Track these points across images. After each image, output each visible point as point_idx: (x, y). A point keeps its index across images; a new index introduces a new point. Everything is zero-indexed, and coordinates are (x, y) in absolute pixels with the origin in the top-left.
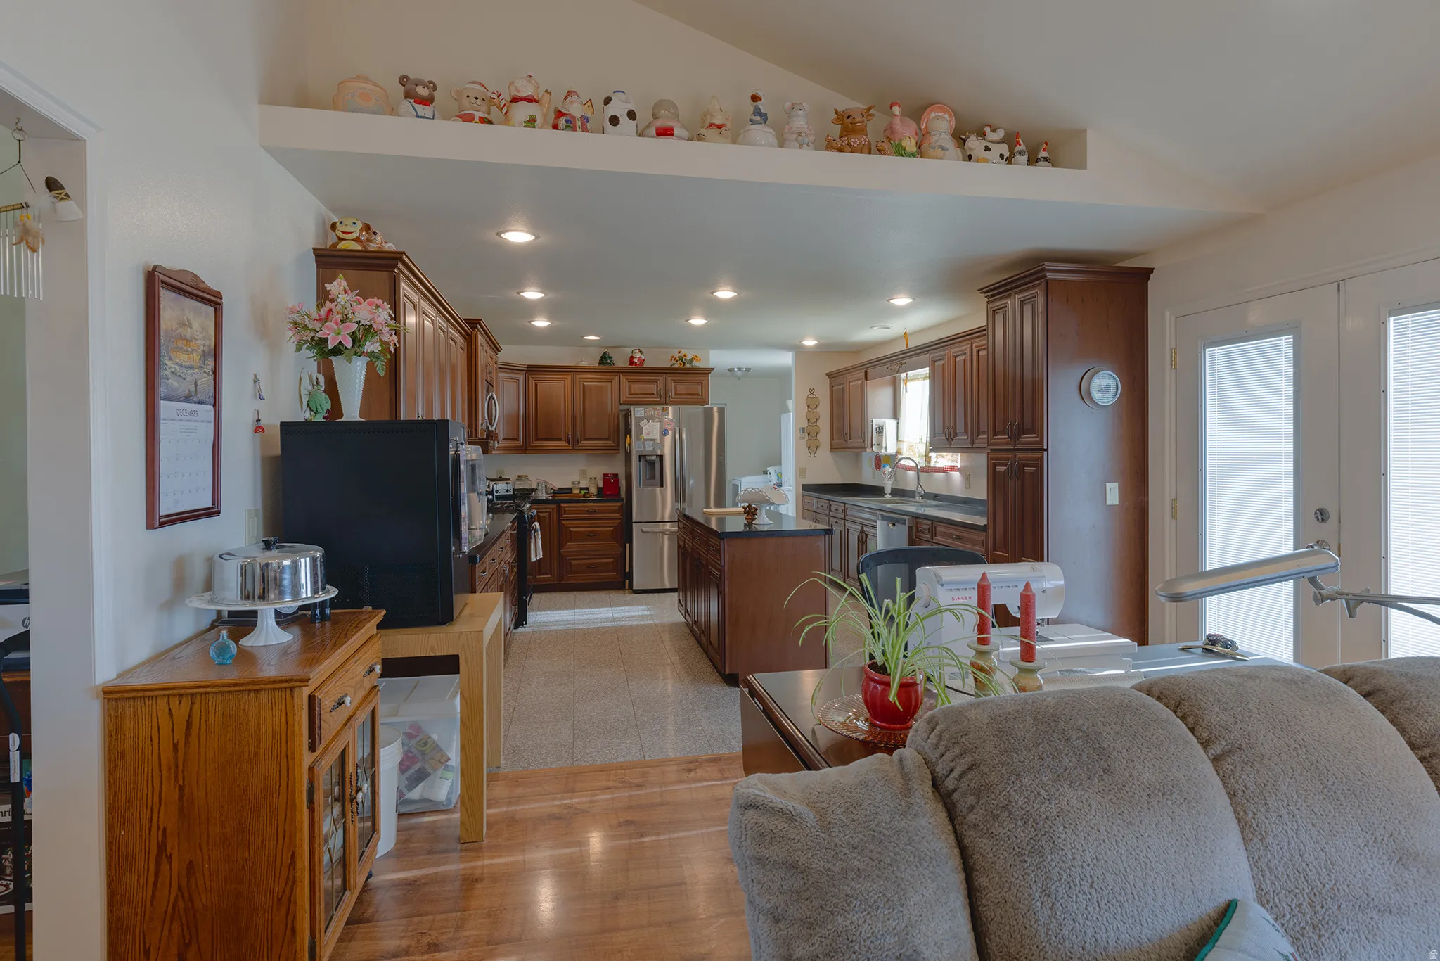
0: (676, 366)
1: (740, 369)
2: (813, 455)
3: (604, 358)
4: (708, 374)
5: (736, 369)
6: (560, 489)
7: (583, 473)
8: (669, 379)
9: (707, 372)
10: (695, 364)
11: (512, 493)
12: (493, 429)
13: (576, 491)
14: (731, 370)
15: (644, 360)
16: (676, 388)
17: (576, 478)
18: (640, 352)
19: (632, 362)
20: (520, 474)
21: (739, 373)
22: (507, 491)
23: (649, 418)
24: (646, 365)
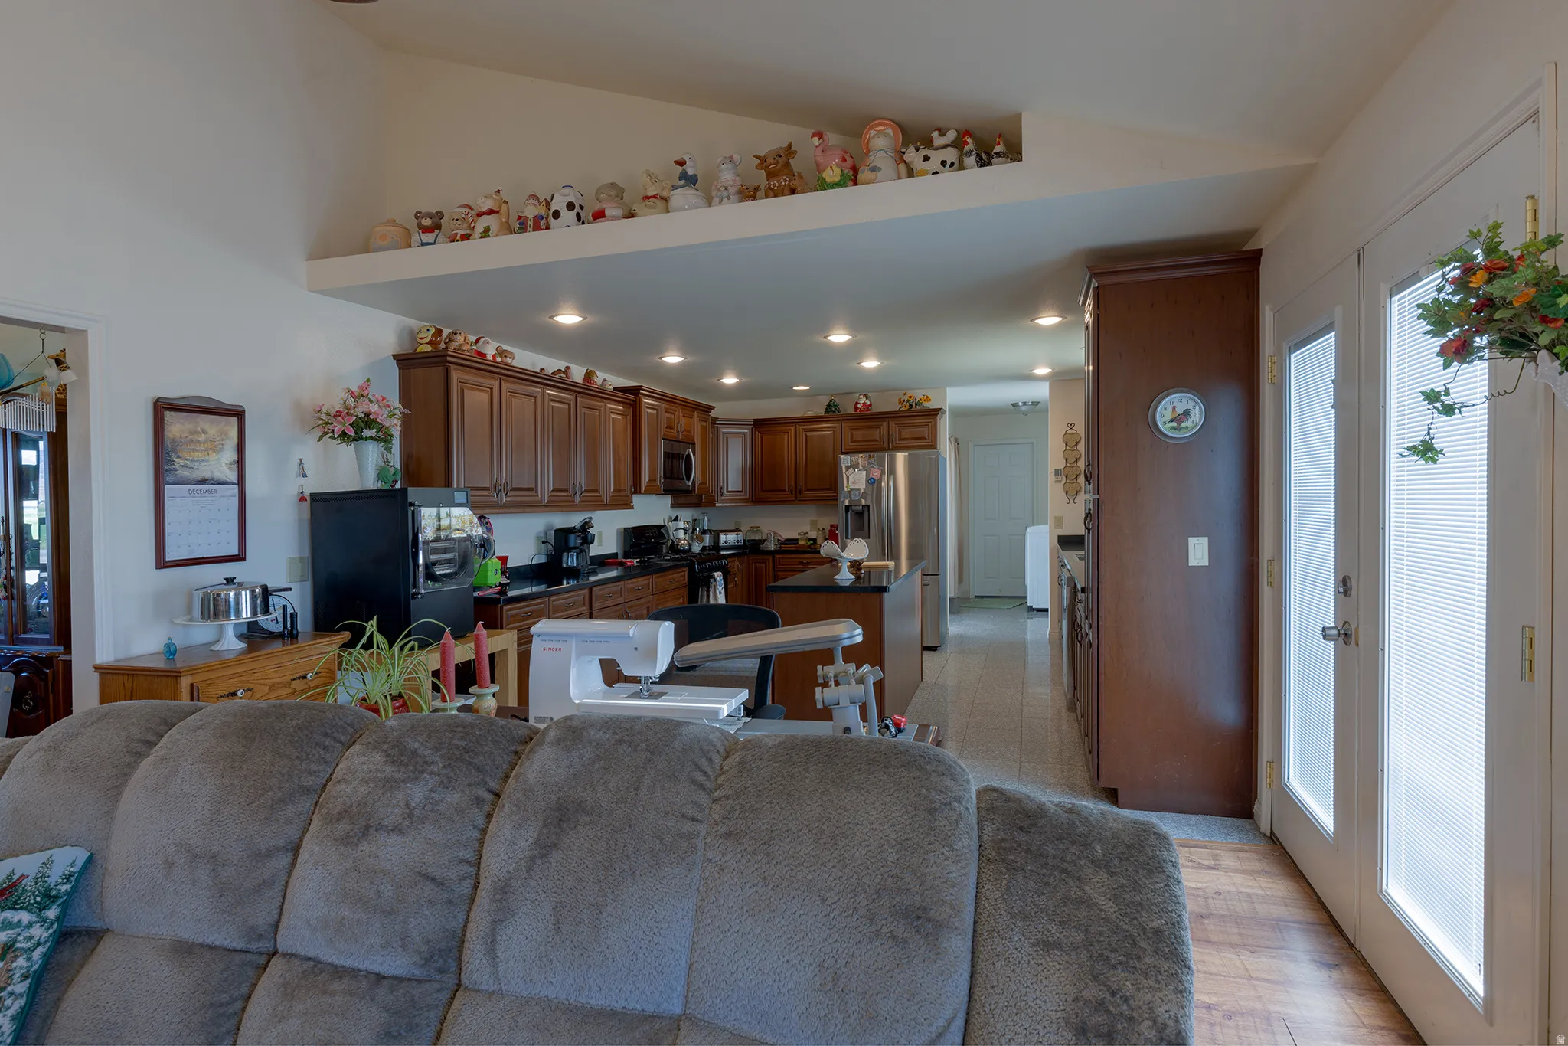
0: (903, 409)
1: (1024, 404)
2: (1072, 501)
3: (831, 407)
4: (937, 415)
5: (1020, 404)
6: (787, 540)
7: (814, 523)
8: (892, 424)
9: (936, 413)
10: (926, 404)
11: (742, 544)
12: (690, 483)
13: (801, 543)
14: (1014, 405)
15: (870, 405)
16: (900, 433)
17: (806, 528)
18: (866, 396)
19: (856, 408)
20: (752, 525)
21: (1024, 408)
22: (738, 542)
23: (854, 466)
24: (875, 409)
